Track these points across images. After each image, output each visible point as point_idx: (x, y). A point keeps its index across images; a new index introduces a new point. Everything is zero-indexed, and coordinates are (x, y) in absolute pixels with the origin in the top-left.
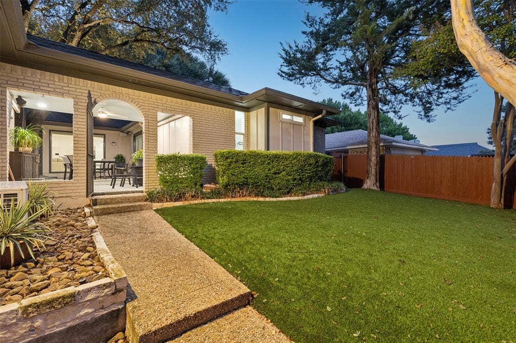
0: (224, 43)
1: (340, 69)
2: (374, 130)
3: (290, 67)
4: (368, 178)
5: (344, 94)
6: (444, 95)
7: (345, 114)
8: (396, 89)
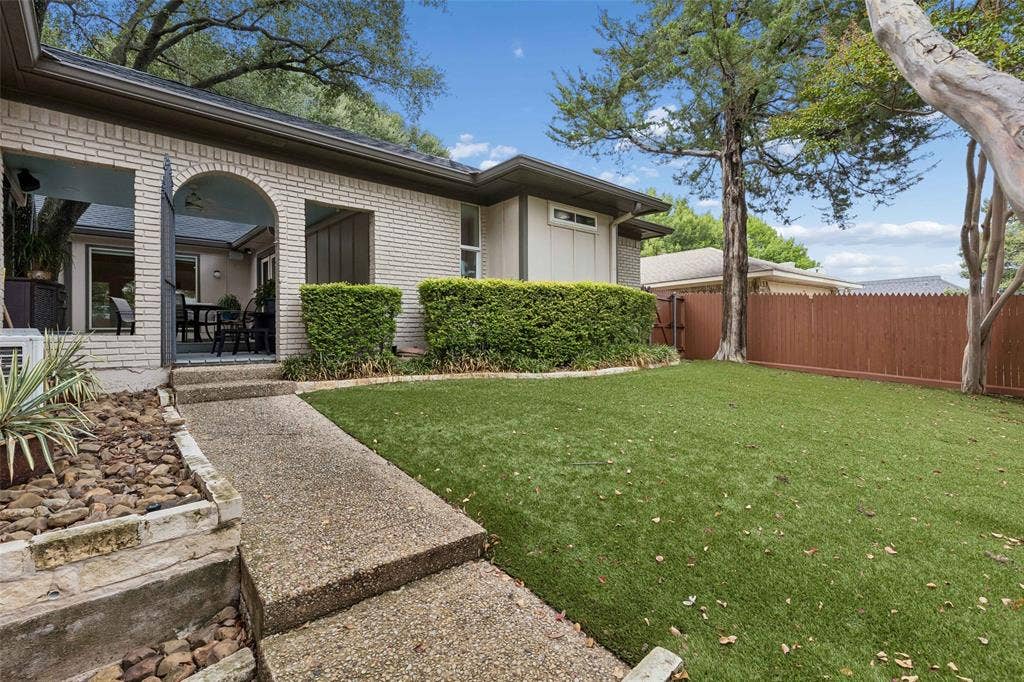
0: (439, 73)
1: (671, 126)
2: (736, 244)
3: (571, 121)
4: (724, 340)
5: (678, 174)
6: (872, 176)
7: (681, 219)
8: (780, 166)
